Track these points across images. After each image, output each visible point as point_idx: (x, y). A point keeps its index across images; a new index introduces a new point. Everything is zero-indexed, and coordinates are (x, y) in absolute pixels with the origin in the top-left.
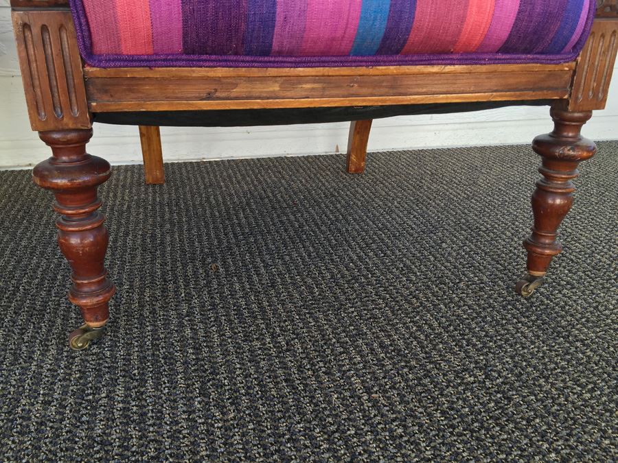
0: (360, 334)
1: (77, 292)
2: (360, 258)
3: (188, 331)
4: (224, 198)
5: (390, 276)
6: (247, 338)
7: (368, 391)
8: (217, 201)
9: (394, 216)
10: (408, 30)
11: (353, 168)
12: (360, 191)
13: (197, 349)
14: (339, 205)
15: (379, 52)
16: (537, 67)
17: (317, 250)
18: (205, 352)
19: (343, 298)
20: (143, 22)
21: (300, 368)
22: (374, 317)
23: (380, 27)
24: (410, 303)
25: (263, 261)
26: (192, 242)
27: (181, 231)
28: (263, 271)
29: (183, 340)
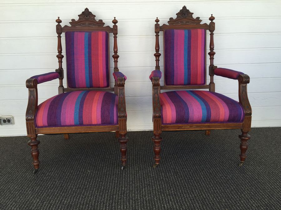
0: (204, 170)
1: (155, 158)
2: (206, 156)
3: (172, 167)
4: (175, 141)
5: (212, 160)
6: (183, 168)
7: (204, 178)
8: (173, 141)
9: (216, 147)
10: (210, 120)
11: (207, 134)
12: (208, 140)
13: (174, 170)
14: (202, 144)
15: (206, 122)
16: (235, 124)
17: (196, 154)
18: (175, 170)
19: (201, 164)
20: (171, 120)
21: (192, 174)
22: (207, 167)
23: (205, 119)
24: (215, 166)
25: (185, 156)
26: (169, 151)
27: (166, 148)
28: (185, 157)
29: (171, 168)
